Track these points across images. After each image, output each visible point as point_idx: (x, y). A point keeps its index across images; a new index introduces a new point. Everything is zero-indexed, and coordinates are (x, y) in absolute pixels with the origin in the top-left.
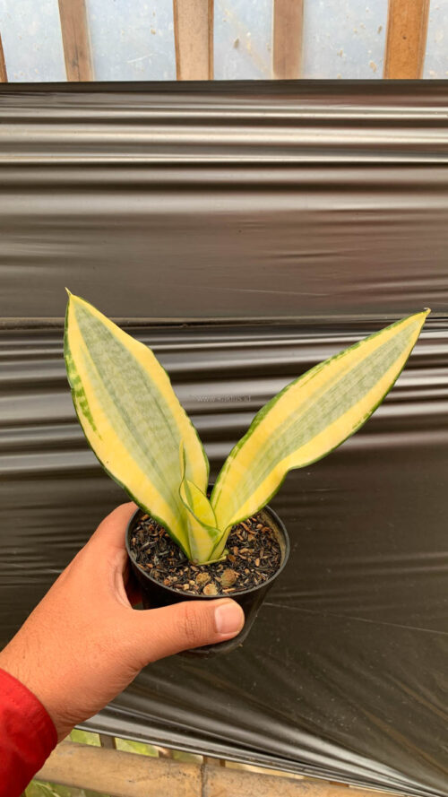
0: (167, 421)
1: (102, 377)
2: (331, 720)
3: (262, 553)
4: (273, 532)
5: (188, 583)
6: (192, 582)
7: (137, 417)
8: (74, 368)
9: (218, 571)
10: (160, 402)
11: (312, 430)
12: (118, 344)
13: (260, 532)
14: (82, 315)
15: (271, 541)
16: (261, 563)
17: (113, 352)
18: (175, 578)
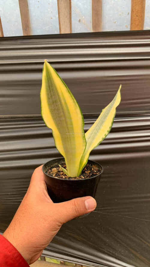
2: (118, 252)
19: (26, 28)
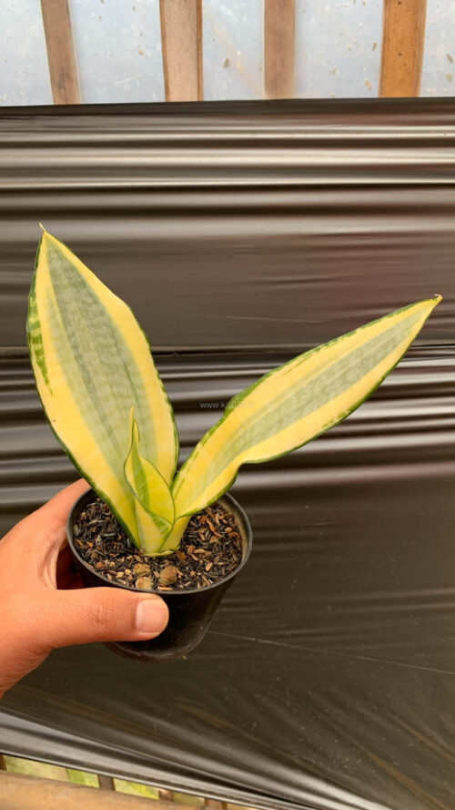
0: (134, 390)
1: (66, 328)
2: (334, 762)
3: (217, 558)
4: (241, 539)
5: (123, 571)
6: (128, 571)
7: (99, 379)
8: (36, 312)
9: (161, 566)
10: (129, 369)
11: (281, 424)
12: (91, 295)
13: (226, 535)
14: (54, 256)
15: (235, 547)
16: (212, 569)
17: (83, 302)
18: (113, 563)
19: (64, 81)
